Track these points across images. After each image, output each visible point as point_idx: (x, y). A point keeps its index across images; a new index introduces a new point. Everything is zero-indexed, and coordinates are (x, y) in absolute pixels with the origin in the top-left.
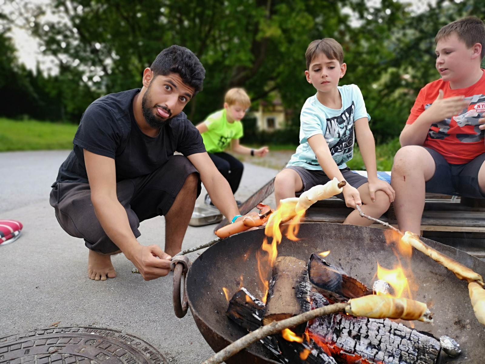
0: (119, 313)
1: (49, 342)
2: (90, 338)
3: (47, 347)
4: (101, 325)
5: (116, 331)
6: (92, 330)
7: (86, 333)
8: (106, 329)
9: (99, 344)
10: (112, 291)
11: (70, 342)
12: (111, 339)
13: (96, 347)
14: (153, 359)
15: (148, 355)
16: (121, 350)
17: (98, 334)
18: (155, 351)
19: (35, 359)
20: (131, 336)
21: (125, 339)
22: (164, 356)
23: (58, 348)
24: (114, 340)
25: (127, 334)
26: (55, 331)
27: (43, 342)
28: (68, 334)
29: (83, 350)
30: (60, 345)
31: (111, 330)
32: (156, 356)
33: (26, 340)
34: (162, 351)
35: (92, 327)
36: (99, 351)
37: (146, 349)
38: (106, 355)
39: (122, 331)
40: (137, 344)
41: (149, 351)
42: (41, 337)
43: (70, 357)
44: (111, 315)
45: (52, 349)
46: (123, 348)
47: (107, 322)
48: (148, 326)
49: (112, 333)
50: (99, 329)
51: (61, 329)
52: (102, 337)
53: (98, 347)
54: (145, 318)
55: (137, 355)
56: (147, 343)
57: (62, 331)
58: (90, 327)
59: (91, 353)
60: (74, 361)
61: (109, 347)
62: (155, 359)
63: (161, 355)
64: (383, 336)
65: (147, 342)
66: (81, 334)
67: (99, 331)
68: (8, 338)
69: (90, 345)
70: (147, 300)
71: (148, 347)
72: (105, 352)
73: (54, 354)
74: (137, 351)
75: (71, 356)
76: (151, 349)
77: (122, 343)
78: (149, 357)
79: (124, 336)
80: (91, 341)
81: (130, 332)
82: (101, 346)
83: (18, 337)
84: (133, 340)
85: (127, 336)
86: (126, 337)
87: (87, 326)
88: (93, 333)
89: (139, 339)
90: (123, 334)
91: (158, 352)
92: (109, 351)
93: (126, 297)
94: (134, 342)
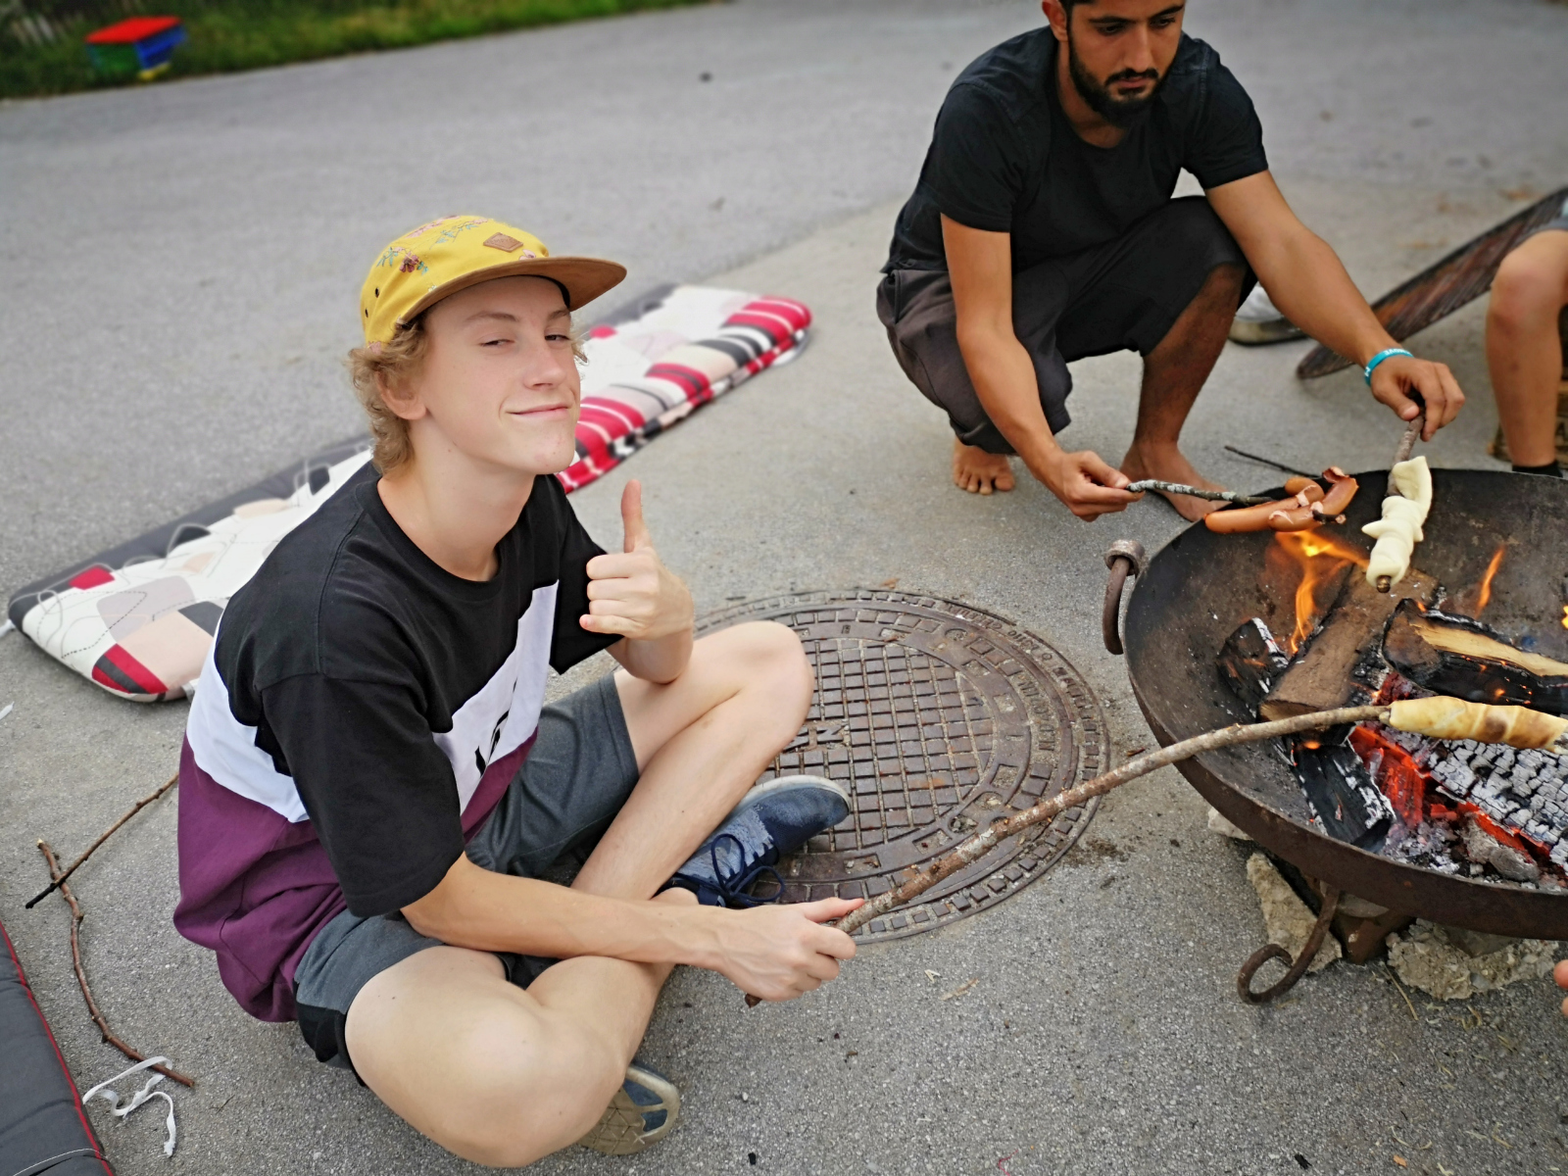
0: (1014, 580)
1: (881, 617)
2: (953, 625)
3: (877, 627)
4: (976, 601)
5: (1006, 621)
6: (958, 608)
7: (948, 613)
8: (986, 613)
9: (970, 641)
10: (1002, 525)
11: (919, 625)
12: (993, 636)
13: (965, 646)
14: (1073, 694)
15: (1064, 685)
16: (1012, 663)
17: (969, 620)
18: (1078, 679)
19: (860, 647)
20: (1034, 637)
21: (1021, 640)
22: (1096, 693)
23: (897, 633)
24: (1000, 638)
25: (1027, 632)
26: (891, 598)
27: (870, 616)
28: (914, 608)
29: (941, 646)
30: (900, 628)
31: (995, 616)
32: (1078, 689)
33: (842, 607)
34: (1092, 683)
35: (959, 602)
36: (971, 657)
37: (1061, 672)
38: (982, 666)
39: (1018, 624)
40: (1044, 657)
41: (1066, 677)
42: (868, 604)
43: (919, 655)
44: (996, 583)
45: (887, 634)
46: (1017, 661)
47: (988, 598)
48: (1071, 622)
49: (997, 624)
50: (973, 609)
51: (902, 595)
52: (977, 629)
53: (968, 647)
54: (1065, 604)
55: (1042, 680)
56: (1065, 660)
57: (903, 600)
58: (955, 601)
59: (955, 657)
60: (926, 665)
61: (989, 651)
62: (1077, 696)
63: (1090, 690)
64: (1545, 784)
65: (1065, 656)
66: (936, 614)
67: (972, 613)
68: (812, 596)
69: (955, 640)
70: (1076, 561)
71: (1066, 667)
72: (983, 659)
73: (891, 645)
74: (1043, 671)
75: (921, 654)
76: (1071, 674)
77: (1014, 648)
78: (1064, 689)
79: (1020, 635)
80: (958, 632)
81: (1033, 628)
82: (975, 647)
83: (828, 596)
84: (1038, 647)
85: (1025, 635)
86: (1025, 638)
87: (950, 599)
88: (960, 616)
89: (1049, 646)
90: (1019, 630)
91: (1085, 683)
92: (989, 660)
93: (1032, 546)
94: (1038, 652)
